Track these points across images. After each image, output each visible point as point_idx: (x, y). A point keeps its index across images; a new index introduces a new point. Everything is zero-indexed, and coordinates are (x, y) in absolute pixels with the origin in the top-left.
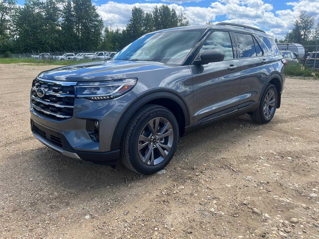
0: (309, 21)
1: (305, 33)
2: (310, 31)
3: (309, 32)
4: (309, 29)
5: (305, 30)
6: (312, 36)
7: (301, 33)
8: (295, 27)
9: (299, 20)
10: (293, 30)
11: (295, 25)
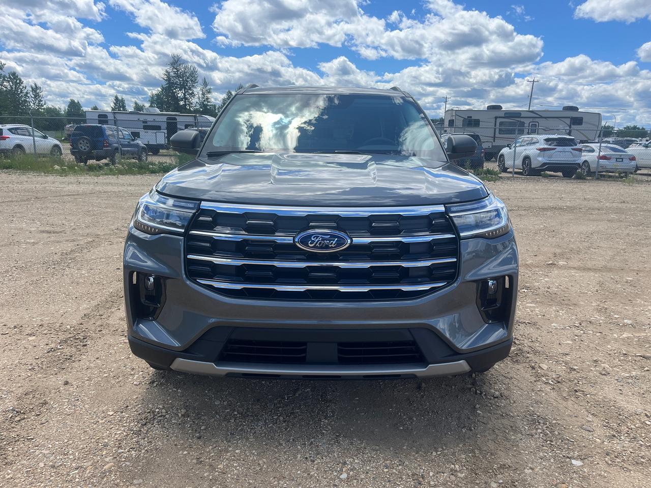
0: (188, 74)
1: (184, 94)
2: (193, 93)
3: (191, 94)
4: (190, 89)
5: (184, 90)
6: (197, 102)
7: (179, 95)
8: (167, 84)
9: (170, 71)
10: (163, 89)
11: (166, 80)
